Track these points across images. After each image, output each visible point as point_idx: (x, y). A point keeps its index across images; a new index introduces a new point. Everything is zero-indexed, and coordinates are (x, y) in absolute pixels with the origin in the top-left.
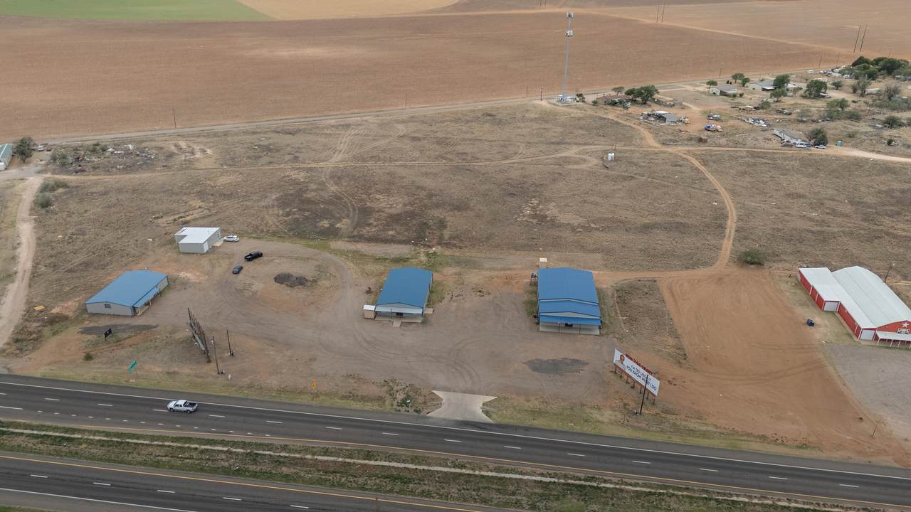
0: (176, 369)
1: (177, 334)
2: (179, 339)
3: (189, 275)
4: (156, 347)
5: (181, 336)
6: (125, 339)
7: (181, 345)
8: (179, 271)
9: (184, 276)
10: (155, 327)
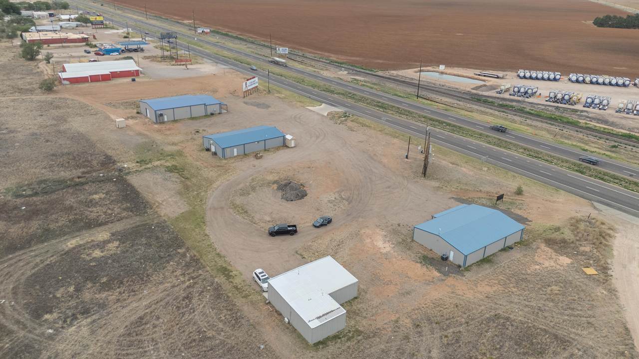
0: (451, 165)
1: (437, 185)
2: (437, 182)
3: (380, 244)
4: (460, 183)
5: (434, 183)
6: (484, 198)
7: (438, 177)
8: (386, 256)
9: (387, 245)
10: (453, 198)
